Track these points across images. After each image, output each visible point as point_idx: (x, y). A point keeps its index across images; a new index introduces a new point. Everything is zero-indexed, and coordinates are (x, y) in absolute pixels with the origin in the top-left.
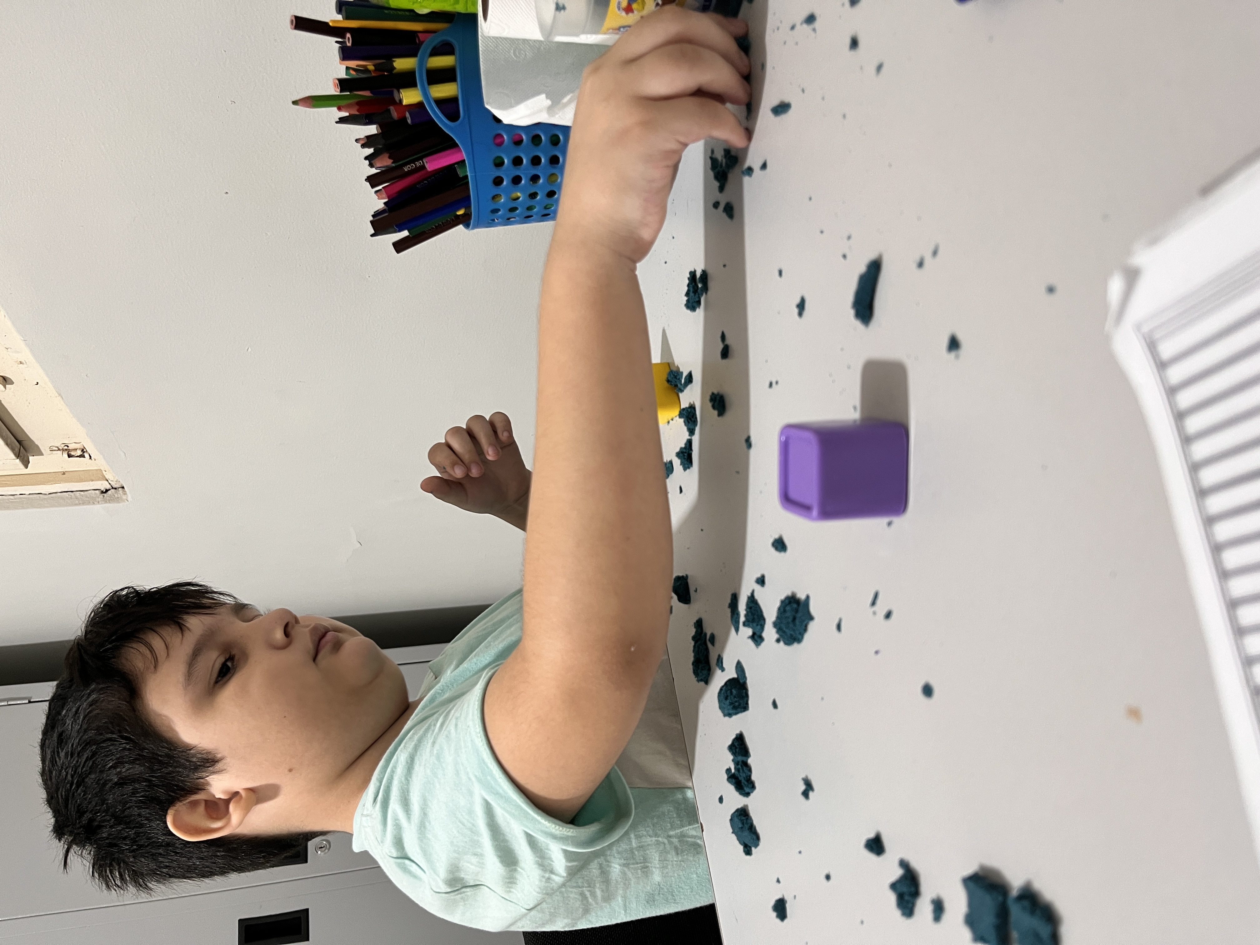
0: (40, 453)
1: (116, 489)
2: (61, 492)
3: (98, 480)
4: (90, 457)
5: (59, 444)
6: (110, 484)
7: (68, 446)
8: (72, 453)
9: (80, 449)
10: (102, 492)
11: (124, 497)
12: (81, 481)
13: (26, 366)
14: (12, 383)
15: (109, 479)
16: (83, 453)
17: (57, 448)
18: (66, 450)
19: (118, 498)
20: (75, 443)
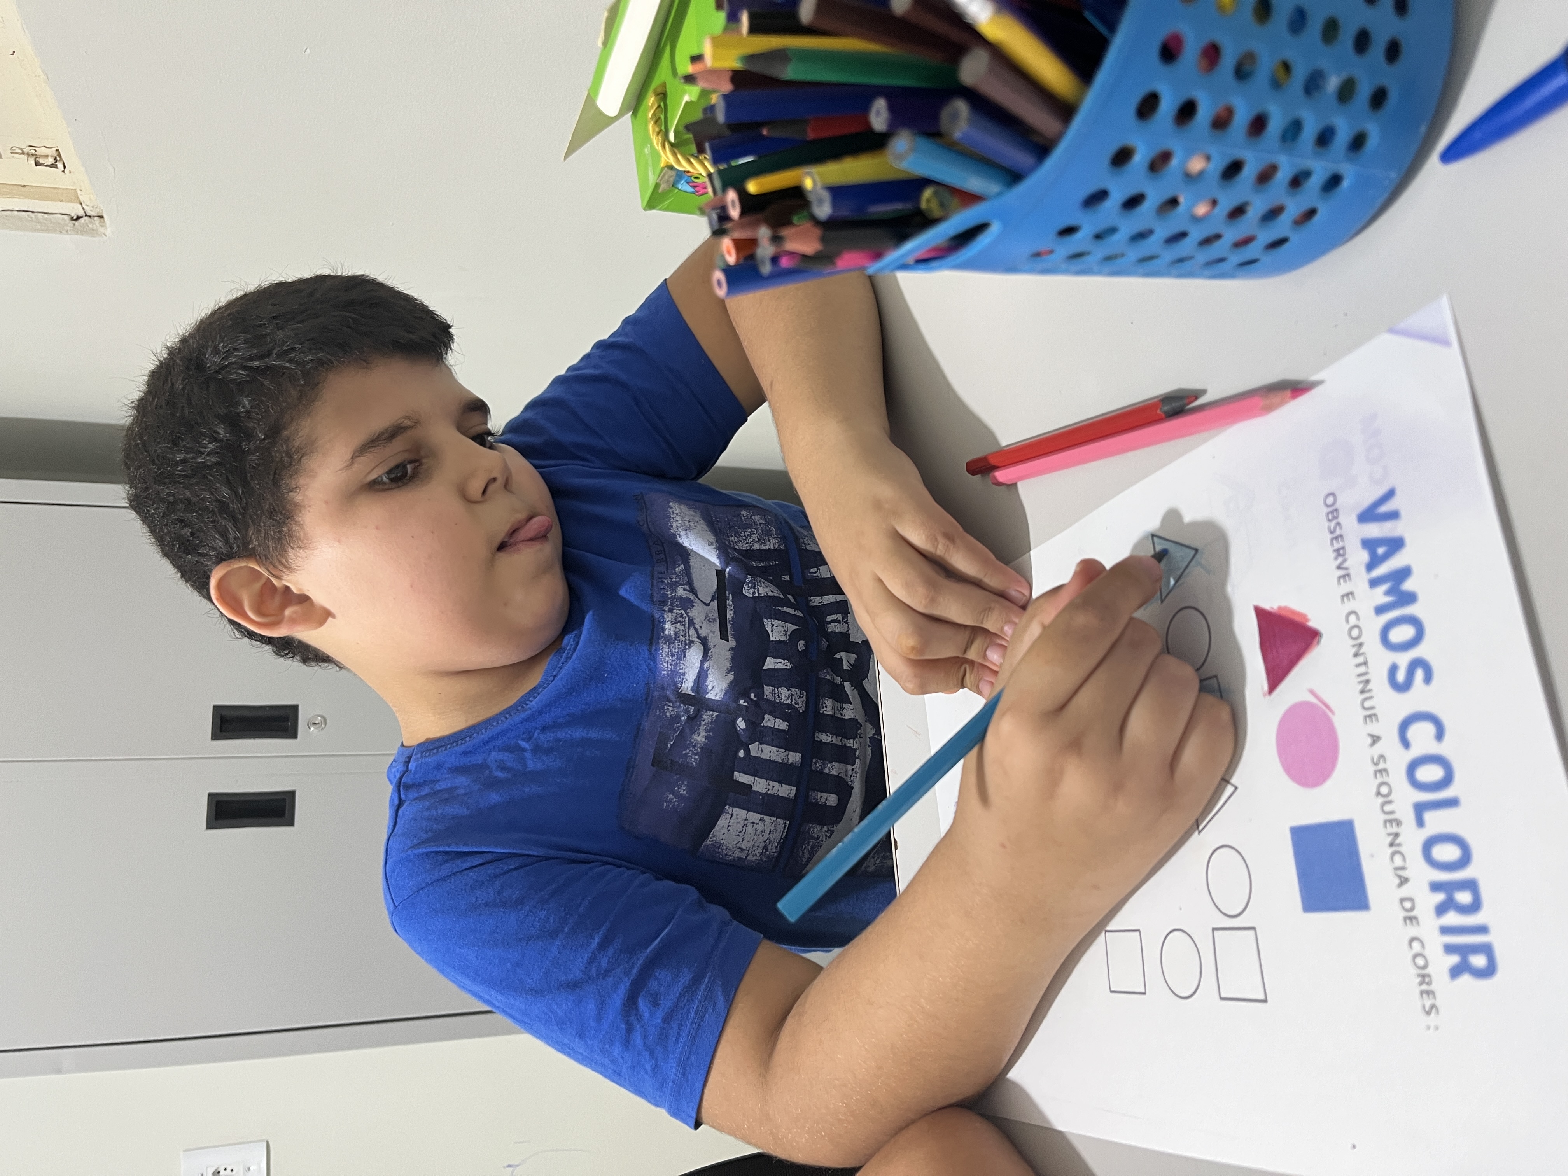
1: (90, 217)
2: (18, 211)
3: (70, 202)
4: (65, 167)
5: (25, 145)
6: (84, 209)
7: (36, 151)
8: (41, 160)
9: (52, 156)
10: (72, 219)
11: (102, 230)
12: (46, 199)
15: (84, 203)
16: (56, 162)
17: (21, 149)
18: (33, 155)
19: (93, 230)
20: (45, 147)
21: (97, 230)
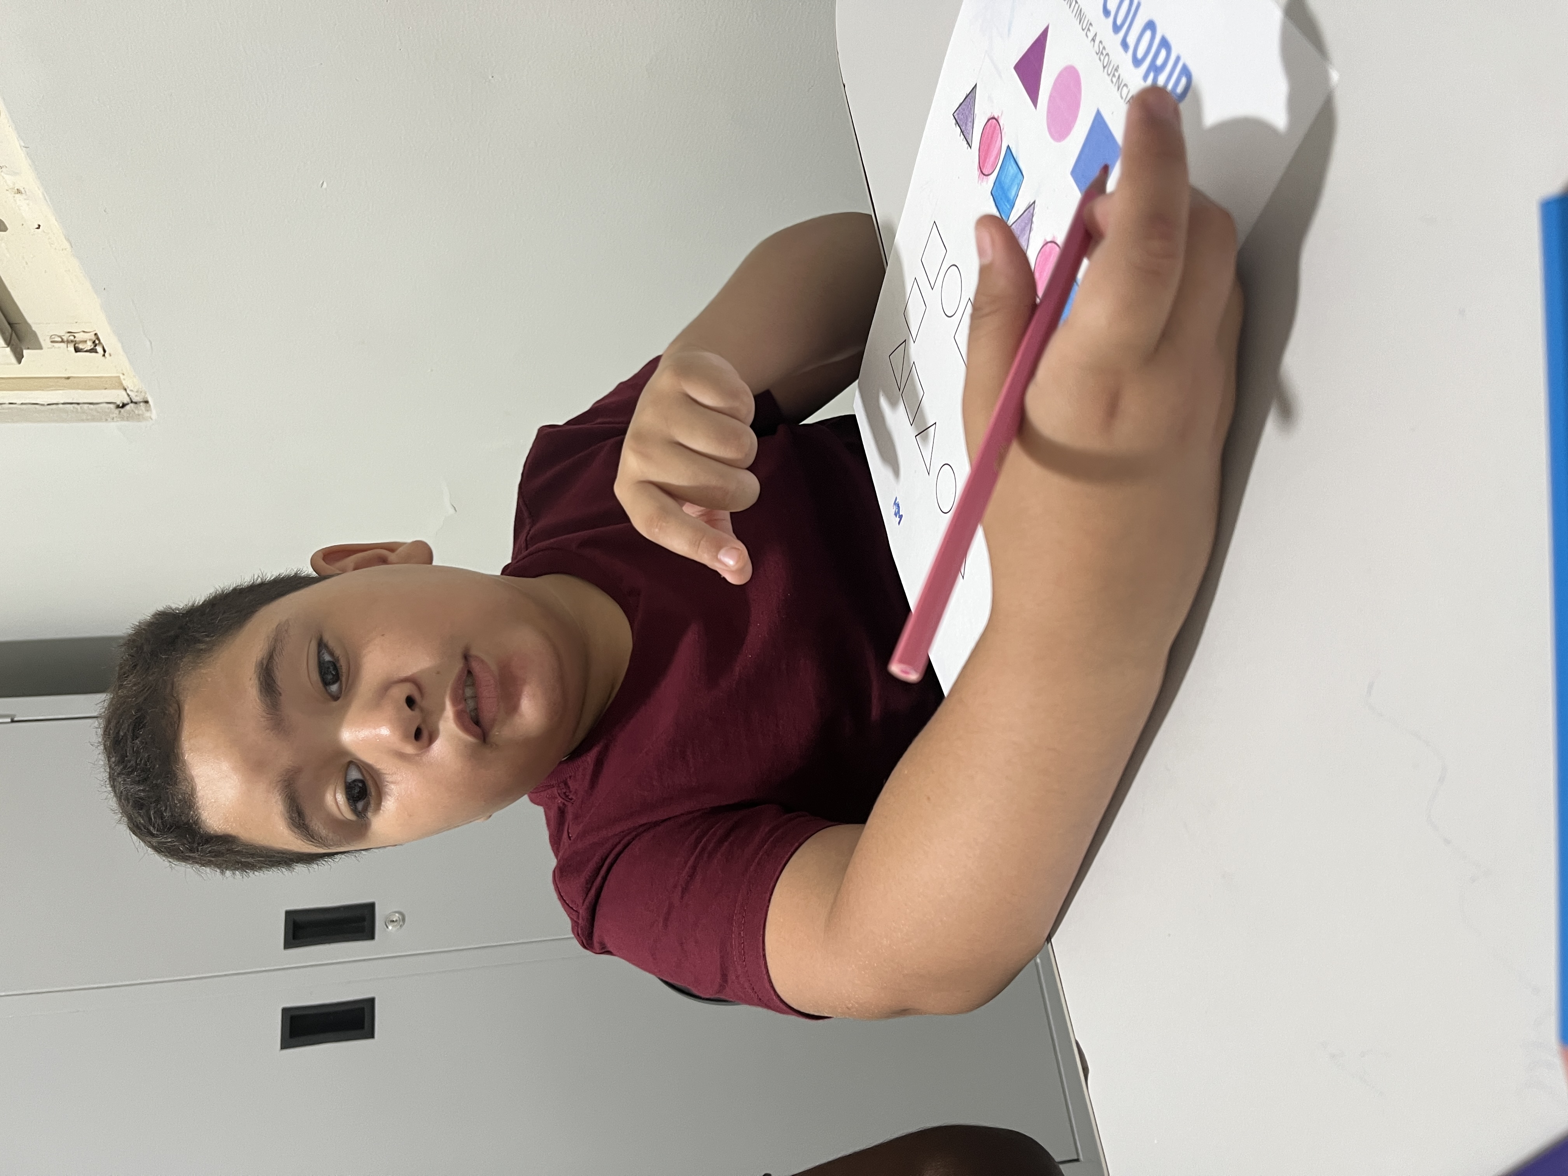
0: (38, 346)
1: (136, 403)
2: (64, 404)
3: (114, 387)
4: (105, 351)
5: (61, 332)
6: (128, 395)
7: (75, 337)
8: (81, 346)
9: (90, 340)
10: (118, 407)
11: (148, 414)
12: (90, 388)
13: (25, 197)
14: (5, 229)
15: (128, 387)
16: (95, 346)
17: (61, 336)
18: (72, 341)
19: (139, 415)
20: (84, 332)
21: (143, 415)
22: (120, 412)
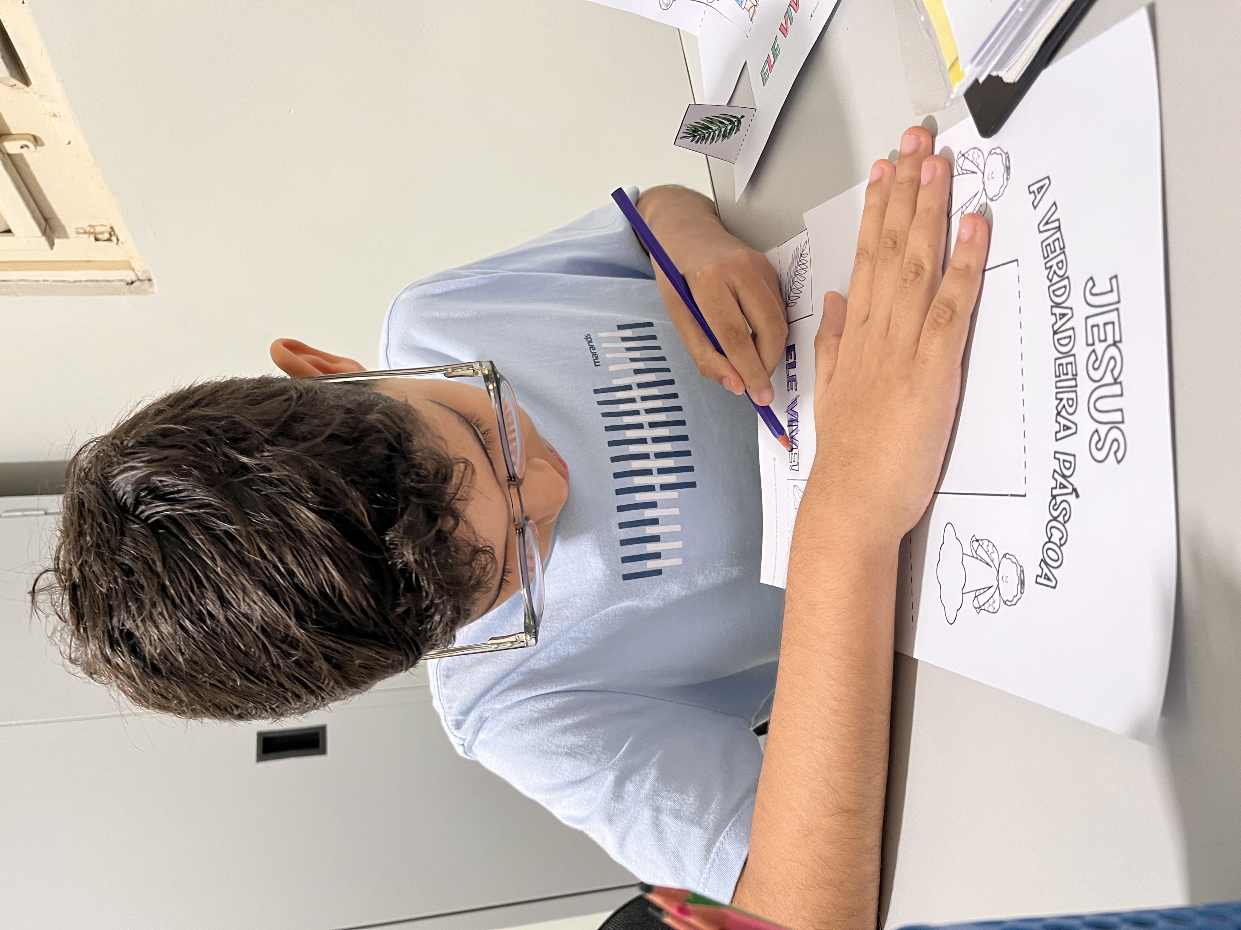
0: (66, 236)
1: (142, 281)
2: (86, 281)
3: (125, 269)
4: (118, 240)
5: (85, 225)
6: (136, 275)
7: (95, 229)
8: (100, 237)
9: (107, 232)
10: (128, 284)
11: (151, 290)
12: (106, 269)
13: (60, 120)
14: (42, 145)
15: (135, 268)
16: (111, 236)
17: (84, 229)
18: (93, 233)
19: (144, 290)
20: (102, 225)
21: (147, 290)
22: (129, 288)
